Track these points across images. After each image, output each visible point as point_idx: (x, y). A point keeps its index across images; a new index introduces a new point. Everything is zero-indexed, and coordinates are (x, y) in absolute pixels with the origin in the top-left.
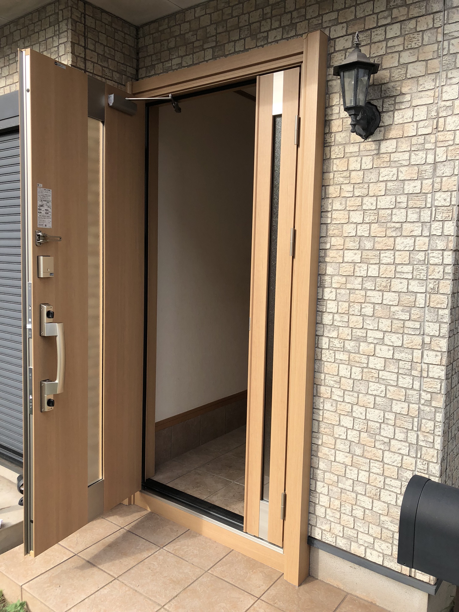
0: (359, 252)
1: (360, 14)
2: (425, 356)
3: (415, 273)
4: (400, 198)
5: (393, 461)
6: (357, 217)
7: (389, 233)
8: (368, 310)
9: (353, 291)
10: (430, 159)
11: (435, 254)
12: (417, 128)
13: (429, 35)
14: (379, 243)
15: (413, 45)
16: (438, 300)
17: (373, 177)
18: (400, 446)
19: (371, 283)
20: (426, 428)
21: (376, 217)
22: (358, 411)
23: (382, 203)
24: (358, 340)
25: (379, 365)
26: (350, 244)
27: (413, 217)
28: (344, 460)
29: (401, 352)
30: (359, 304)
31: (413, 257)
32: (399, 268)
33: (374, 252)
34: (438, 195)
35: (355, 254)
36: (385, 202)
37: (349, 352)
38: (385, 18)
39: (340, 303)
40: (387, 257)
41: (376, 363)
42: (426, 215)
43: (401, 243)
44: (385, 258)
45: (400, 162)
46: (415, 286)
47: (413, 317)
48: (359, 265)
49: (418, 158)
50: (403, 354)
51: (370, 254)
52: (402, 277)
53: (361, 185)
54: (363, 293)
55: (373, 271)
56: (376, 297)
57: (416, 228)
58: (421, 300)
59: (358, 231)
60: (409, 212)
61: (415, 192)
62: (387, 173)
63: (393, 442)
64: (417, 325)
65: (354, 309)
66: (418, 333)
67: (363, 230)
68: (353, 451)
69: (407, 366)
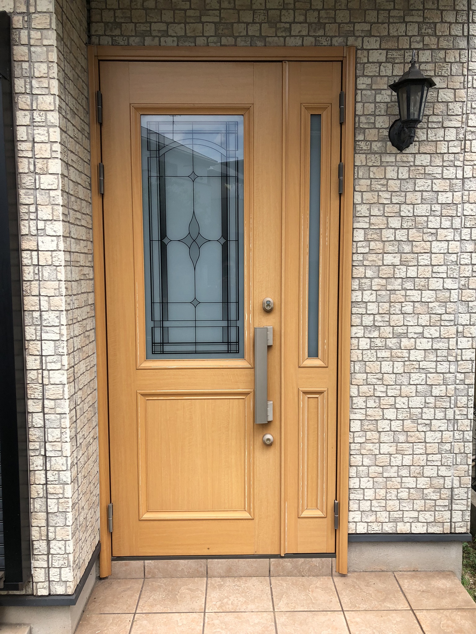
0: (399, 255)
1: (393, 32)
2: (459, 343)
3: (449, 272)
4: (435, 206)
5: (434, 438)
6: (395, 223)
7: (426, 238)
8: (408, 308)
9: (394, 292)
10: (460, 176)
11: (466, 255)
12: (448, 147)
13: (457, 67)
14: (417, 247)
15: (443, 73)
16: (469, 295)
17: (409, 186)
18: (440, 424)
19: (411, 283)
20: (461, 403)
21: (414, 223)
22: (401, 402)
23: (418, 210)
24: (399, 336)
25: (420, 356)
26: (389, 248)
27: (446, 223)
28: (389, 451)
29: (438, 342)
30: (400, 304)
31: (446, 259)
32: (436, 269)
33: (412, 255)
34: (466, 205)
35: (395, 257)
36: (422, 210)
37: (391, 349)
38: (418, 42)
39: (380, 304)
40: (424, 259)
41: (416, 355)
42: (457, 223)
43: (437, 247)
44: (422, 260)
45: (434, 175)
46: (449, 284)
47: (448, 310)
48: (399, 267)
49: (450, 173)
50: (441, 344)
51: (409, 257)
52: (438, 277)
53: (398, 193)
54: (403, 292)
55: (412, 272)
56: (415, 295)
57: (449, 234)
58: (454, 296)
59: (397, 236)
60: (442, 220)
61: (448, 202)
62: (422, 184)
63: (434, 422)
64: (452, 317)
65: (394, 309)
66: (452, 323)
67: (401, 235)
68: (397, 440)
69: (445, 354)
